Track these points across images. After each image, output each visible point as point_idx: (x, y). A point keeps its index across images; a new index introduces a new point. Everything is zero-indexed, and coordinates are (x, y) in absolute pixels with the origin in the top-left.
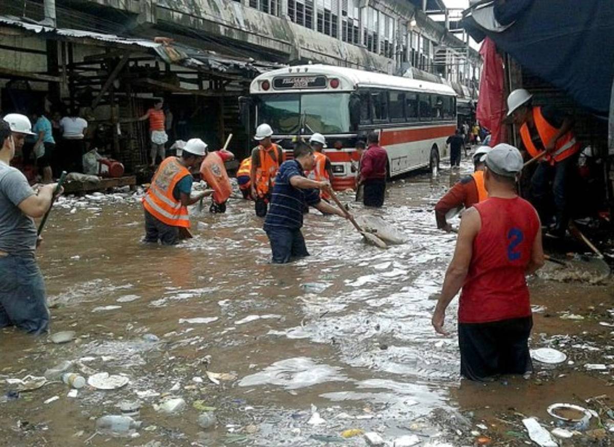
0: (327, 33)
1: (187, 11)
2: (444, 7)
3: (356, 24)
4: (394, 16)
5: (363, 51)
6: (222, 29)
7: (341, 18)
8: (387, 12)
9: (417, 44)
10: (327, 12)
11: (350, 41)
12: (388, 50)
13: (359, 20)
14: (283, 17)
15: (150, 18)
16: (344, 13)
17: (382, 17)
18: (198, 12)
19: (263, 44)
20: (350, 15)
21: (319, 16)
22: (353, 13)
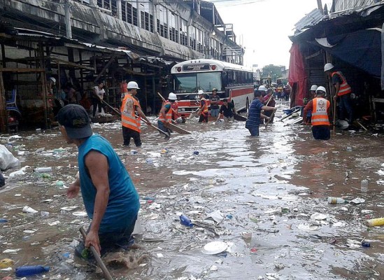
0: (174, 41)
1: (118, 32)
2: (223, 23)
3: (186, 34)
4: (203, 30)
5: (190, 50)
6: (132, 40)
7: (180, 32)
8: (200, 28)
9: (213, 45)
10: (173, 29)
11: (184, 44)
12: (200, 49)
13: (187, 33)
14: (155, 33)
15: (105, 37)
16: (181, 30)
17: (197, 30)
18: (122, 32)
19: (149, 48)
20: (183, 30)
21: (170, 31)
22: (184, 29)
